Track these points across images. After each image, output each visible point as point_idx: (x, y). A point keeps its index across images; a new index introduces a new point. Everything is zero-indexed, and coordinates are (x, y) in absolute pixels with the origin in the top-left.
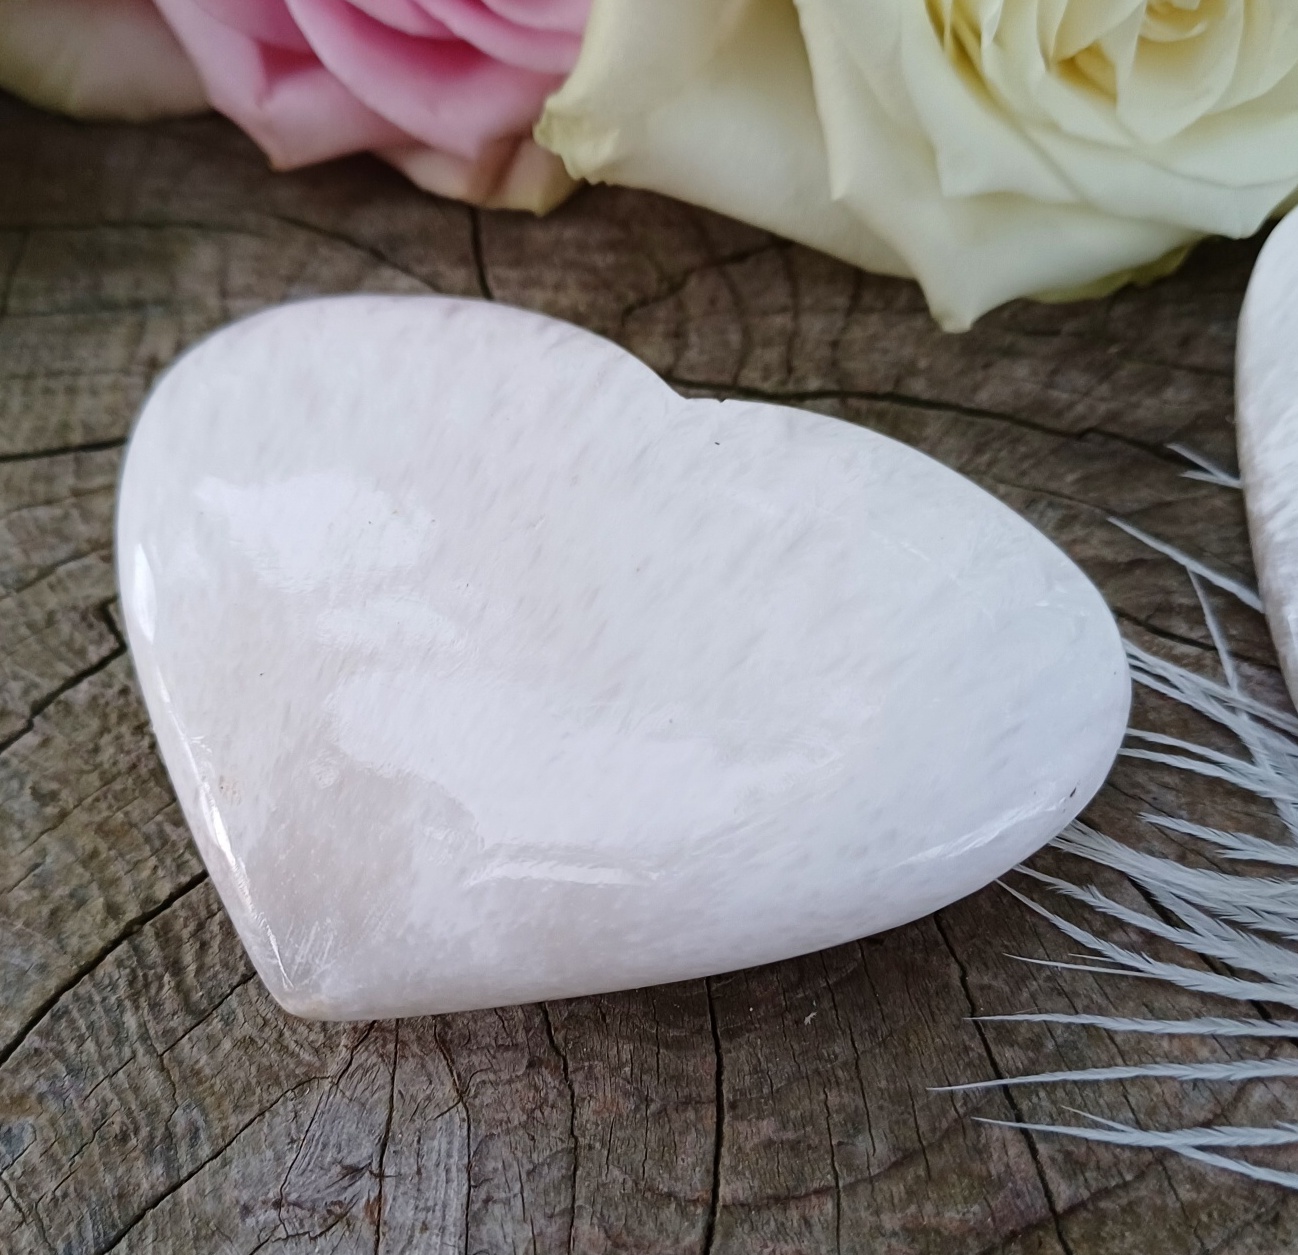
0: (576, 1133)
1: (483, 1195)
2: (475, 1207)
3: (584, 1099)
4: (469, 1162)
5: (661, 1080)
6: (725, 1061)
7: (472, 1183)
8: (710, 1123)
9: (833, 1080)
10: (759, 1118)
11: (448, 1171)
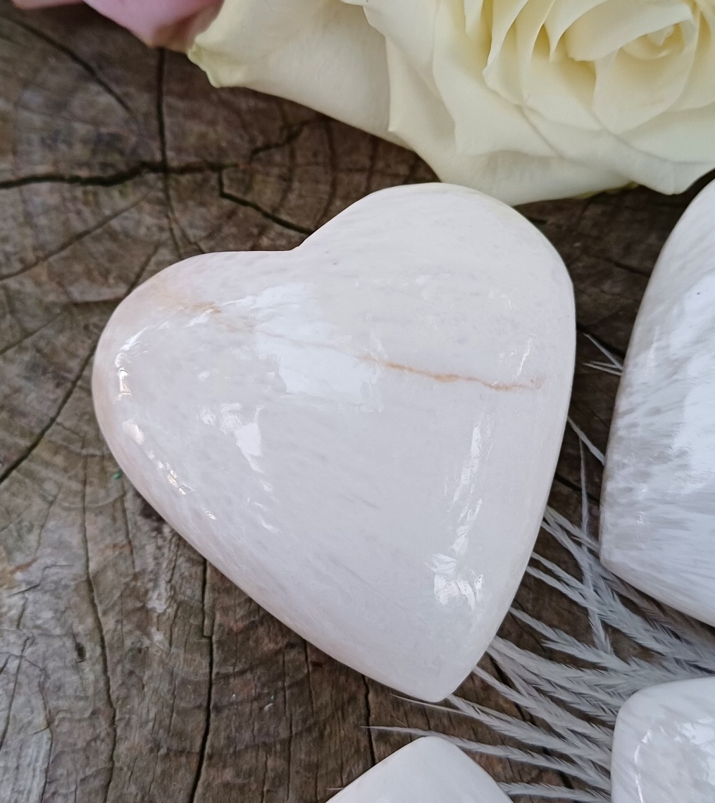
0: (114, 758)
1: (52, 790)
2: (47, 795)
3: (121, 739)
4: (48, 767)
5: (170, 734)
6: (212, 727)
7: (48, 780)
8: (194, 765)
9: (273, 749)
10: (224, 767)
11: (34, 770)
